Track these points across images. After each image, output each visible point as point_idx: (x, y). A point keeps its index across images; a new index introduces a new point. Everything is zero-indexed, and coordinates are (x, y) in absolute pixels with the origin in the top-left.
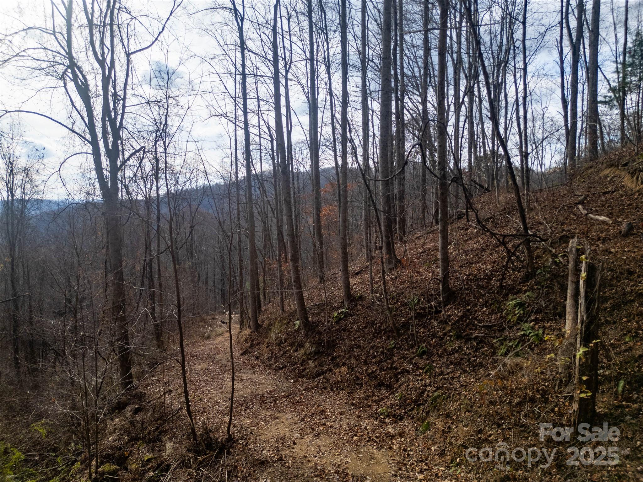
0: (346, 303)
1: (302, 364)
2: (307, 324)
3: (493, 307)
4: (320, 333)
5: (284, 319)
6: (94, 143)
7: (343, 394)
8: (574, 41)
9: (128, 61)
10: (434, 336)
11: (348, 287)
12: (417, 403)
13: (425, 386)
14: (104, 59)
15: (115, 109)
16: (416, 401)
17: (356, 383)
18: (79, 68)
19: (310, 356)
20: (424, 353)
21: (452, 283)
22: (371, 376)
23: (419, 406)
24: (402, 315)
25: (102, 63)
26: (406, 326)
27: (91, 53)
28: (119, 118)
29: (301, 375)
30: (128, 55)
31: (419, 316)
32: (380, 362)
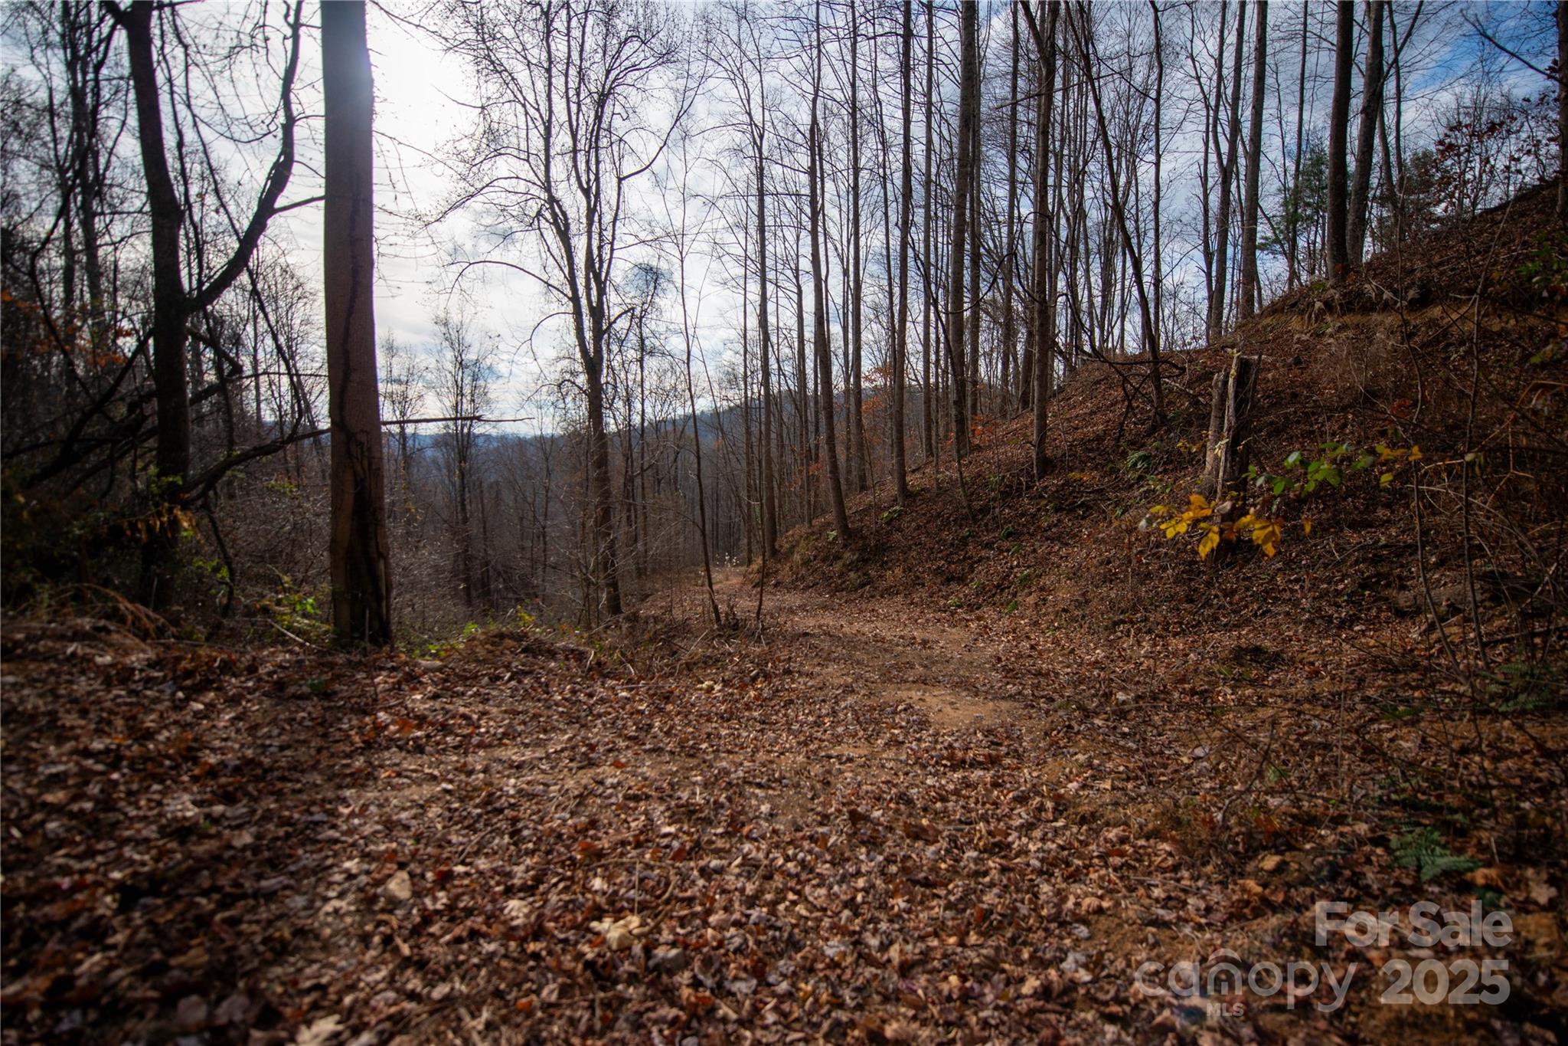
0: (900, 500)
1: (839, 577)
2: (845, 530)
3: (1107, 469)
4: (864, 538)
5: (813, 533)
6: (575, 299)
7: (900, 598)
8: (1225, 162)
9: (619, 188)
10: (1023, 515)
11: (903, 485)
12: (1001, 588)
13: (1012, 568)
14: (589, 188)
15: (600, 256)
16: (998, 587)
17: (918, 582)
18: (557, 202)
19: (851, 566)
20: (1009, 534)
21: (1049, 453)
22: (938, 572)
23: (1002, 590)
24: (979, 498)
25: (586, 192)
26: (984, 510)
27: (573, 180)
28: (605, 266)
29: (838, 589)
30: (620, 180)
31: (1006, 495)
32: (948, 556)
